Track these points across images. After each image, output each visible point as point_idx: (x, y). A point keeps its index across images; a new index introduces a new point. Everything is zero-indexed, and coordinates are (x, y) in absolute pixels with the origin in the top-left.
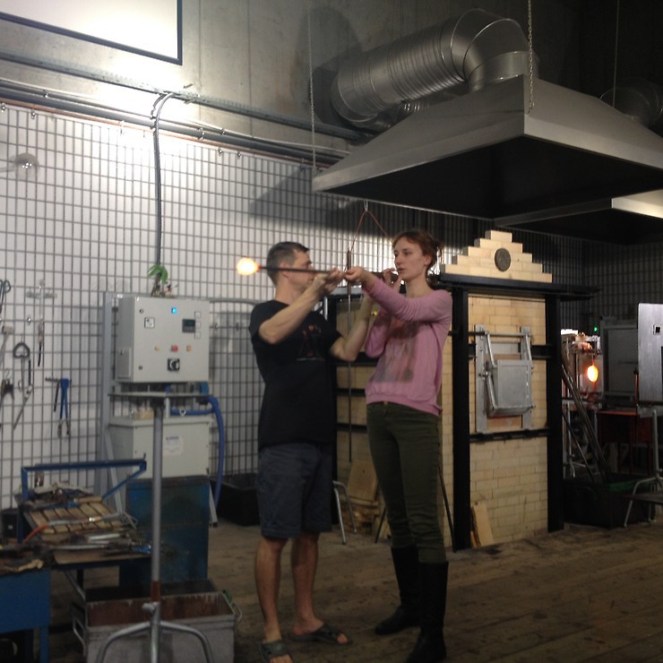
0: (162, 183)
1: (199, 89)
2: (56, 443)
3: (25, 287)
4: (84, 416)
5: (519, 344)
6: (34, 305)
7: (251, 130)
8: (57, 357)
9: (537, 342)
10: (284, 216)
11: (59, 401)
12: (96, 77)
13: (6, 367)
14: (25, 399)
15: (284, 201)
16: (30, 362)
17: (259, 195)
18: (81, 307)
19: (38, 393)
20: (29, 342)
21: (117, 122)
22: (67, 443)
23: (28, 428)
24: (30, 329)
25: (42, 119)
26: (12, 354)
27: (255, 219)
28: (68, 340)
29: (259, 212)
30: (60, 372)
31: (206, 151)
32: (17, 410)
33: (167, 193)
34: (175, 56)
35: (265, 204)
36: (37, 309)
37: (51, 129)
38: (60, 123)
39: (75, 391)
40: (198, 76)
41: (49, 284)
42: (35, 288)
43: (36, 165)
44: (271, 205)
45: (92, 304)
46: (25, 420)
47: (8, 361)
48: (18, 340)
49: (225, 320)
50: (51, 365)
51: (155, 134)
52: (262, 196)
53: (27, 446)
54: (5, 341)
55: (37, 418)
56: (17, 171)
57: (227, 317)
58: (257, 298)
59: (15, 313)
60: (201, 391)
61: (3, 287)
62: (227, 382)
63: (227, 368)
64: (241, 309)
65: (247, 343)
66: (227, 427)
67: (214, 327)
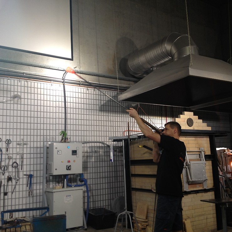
0: (67, 101)
1: (80, 68)
2: (28, 199)
3: (17, 141)
4: (38, 188)
5: (200, 155)
6: (20, 148)
7: (99, 81)
8: (28, 166)
9: (207, 154)
10: (112, 110)
11: (29, 183)
12: (42, 67)
13: (9, 171)
14: (16, 183)
15: (112, 105)
16: (18, 168)
17: (102, 104)
18: (37, 148)
19: (21, 180)
20: (18, 161)
21: (50, 81)
22: (32, 198)
23: (17, 193)
24: (18, 157)
25: (23, 82)
26: (11, 166)
27: (101, 112)
28: (32, 160)
29: (103, 109)
30: (29, 172)
31: (82, 89)
32: (13, 187)
33: (68, 105)
34: (71, 58)
35: (105, 107)
36: (21, 149)
37: (26, 85)
38: (29, 83)
39: (35, 179)
40: (79, 64)
41: (25, 140)
42: (20, 141)
43: (21, 98)
44: (107, 107)
45: (41, 146)
46: (16, 191)
47: (10, 169)
48: (14, 161)
49: (91, 149)
50: (26, 169)
51: (64, 84)
52: (104, 104)
53: (17, 200)
54: (9, 161)
55: (21, 190)
56: (14, 101)
57: (92, 148)
58: (103, 141)
59: (13, 151)
60: (81, 177)
61: (8, 142)
62: (92, 173)
63: (92, 167)
64: (97, 145)
65: (100, 158)
66: (93, 190)
67: (87, 152)
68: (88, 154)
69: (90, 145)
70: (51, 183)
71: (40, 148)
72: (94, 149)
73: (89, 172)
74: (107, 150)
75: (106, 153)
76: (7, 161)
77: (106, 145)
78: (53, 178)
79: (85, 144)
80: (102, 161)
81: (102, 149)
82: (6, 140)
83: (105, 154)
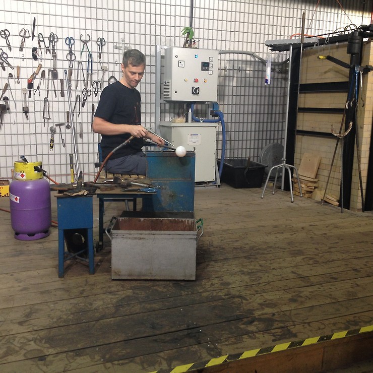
3: (114, 43)
4: (148, 121)
6: (119, 54)
20: (117, 76)
24: (117, 68)
26: (107, 82)
41: (127, 41)
42: (119, 43)
48: (111, 74)
49: (232, 65)
54: (103, 75)
57: (234, 63)
58: (253, 51)
59: (108, 58)
60: (213, 108)
61: (101, 42)
62: (232, 105)
63: (233, 95)
64: (242, 58)
65: (245, 80)
66: (231, 131)
67: (225, 69)
68: (227, 73)
69: (232, 56)
70: (167, 115)
71: (151, 56)
72: (238, 64)
73: (226, 102)
74: (258, 68)
75: (256, 73)
76: (101, 73)
77: (257, 59)
78: (170, 108)
79: (223, 55)
80: (249, 87)
81: (250, 65)
82: (98, 39)
83: (254, 75)
